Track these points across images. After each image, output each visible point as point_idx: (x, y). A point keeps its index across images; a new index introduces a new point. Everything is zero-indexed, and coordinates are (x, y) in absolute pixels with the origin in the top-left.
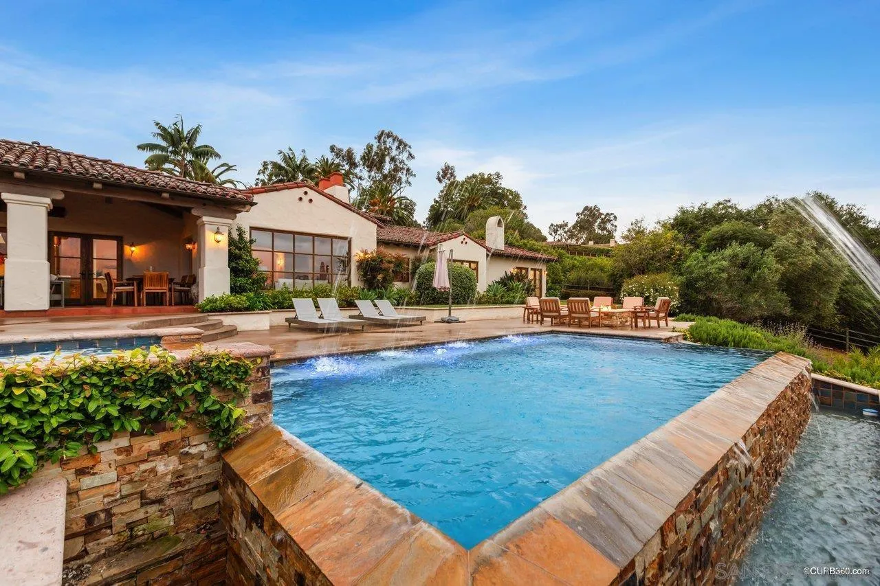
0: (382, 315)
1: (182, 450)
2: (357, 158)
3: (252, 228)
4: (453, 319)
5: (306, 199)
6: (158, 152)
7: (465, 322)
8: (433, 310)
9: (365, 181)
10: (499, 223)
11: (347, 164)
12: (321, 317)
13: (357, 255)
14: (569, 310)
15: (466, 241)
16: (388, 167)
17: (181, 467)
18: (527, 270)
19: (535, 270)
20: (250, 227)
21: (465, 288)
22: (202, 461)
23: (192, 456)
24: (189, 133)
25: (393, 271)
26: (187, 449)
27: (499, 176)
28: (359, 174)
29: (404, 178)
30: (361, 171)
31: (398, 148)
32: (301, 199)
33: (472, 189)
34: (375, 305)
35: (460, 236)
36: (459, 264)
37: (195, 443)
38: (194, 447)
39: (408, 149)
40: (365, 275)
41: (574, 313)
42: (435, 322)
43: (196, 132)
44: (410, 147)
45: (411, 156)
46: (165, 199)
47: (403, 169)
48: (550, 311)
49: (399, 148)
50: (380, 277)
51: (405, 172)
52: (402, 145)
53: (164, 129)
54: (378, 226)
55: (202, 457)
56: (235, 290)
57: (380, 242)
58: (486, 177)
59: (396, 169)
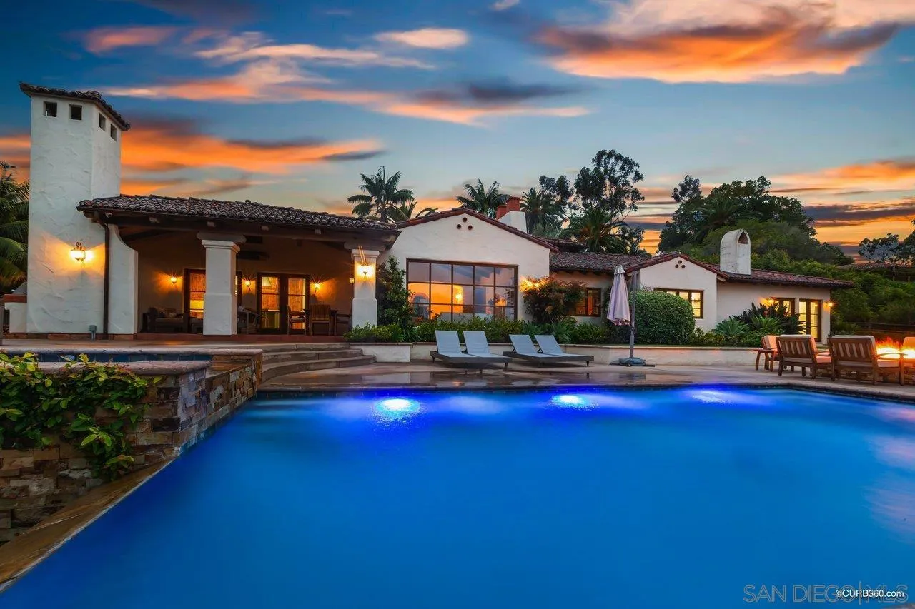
0: (542, 353)
1: (61, 473)
2: (571, 185)
3: (409, 260)
4: (635, 361)
5: (465, 226)
6: (362, 202)
7: (653, 366)
8: (609, 348)
9: (579, 211)
10: (742, 239)
11: (558, 194)
12: (466, 352)
13: (525, 284)
14: (832, 354)
15: (682, 264)
16: (607, 193)
17: (57, 491)
18: (793, 301)
19: (808, 302)
20: (407, 259)
21: (674, 325)
22: (83, 488)
23: (73, 481)
24: (388, 181)
25: (565, 302)
26: (66, 472)
27: (763, 181)
28: (573, 204)
29: (628, 202)
30: (575, 200)
31: (622, 168)
32: (459, 227)
33: (721, 204)
34: (535, 342)
35: (673, 258)
36: (674, 293)
37: (75, 467)
38: (76, 472)
39: (635, 168)
40: (533, 306)
41: (843, 359)
42: (611, 364)
43: (396, 178)
44: (638, 166)
45: (638, 177)
46: (318, 235)
47: (629, 192)
48: (797, 355)
49: (624, 169)
50: (548, 309)
51: (631, 196)
52: (628, 164)
53: (368, 181)
54: (552, 250)
55: (84, 485)
56: (381, 321)
57: (554, 269)
58: (743, 185)
59: (620, 193)
